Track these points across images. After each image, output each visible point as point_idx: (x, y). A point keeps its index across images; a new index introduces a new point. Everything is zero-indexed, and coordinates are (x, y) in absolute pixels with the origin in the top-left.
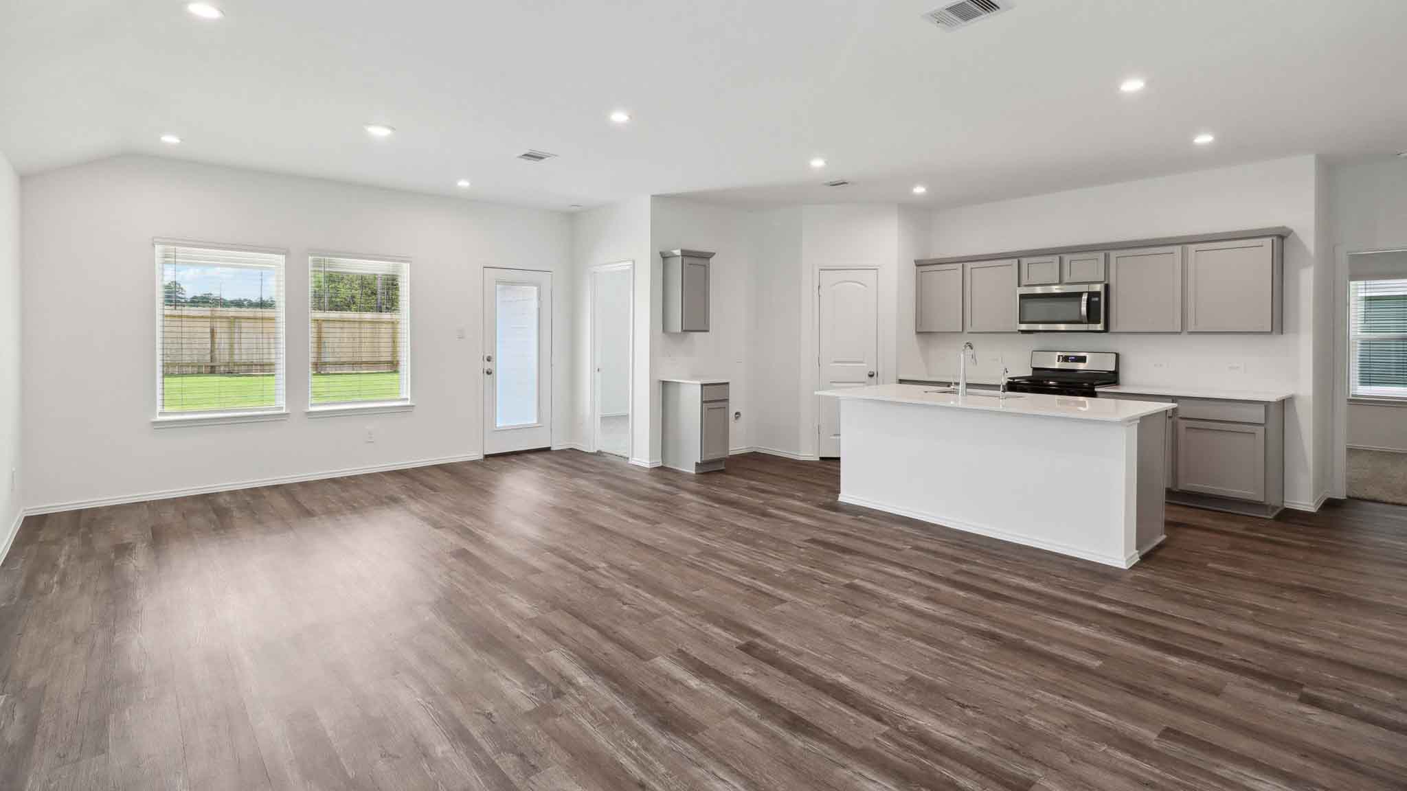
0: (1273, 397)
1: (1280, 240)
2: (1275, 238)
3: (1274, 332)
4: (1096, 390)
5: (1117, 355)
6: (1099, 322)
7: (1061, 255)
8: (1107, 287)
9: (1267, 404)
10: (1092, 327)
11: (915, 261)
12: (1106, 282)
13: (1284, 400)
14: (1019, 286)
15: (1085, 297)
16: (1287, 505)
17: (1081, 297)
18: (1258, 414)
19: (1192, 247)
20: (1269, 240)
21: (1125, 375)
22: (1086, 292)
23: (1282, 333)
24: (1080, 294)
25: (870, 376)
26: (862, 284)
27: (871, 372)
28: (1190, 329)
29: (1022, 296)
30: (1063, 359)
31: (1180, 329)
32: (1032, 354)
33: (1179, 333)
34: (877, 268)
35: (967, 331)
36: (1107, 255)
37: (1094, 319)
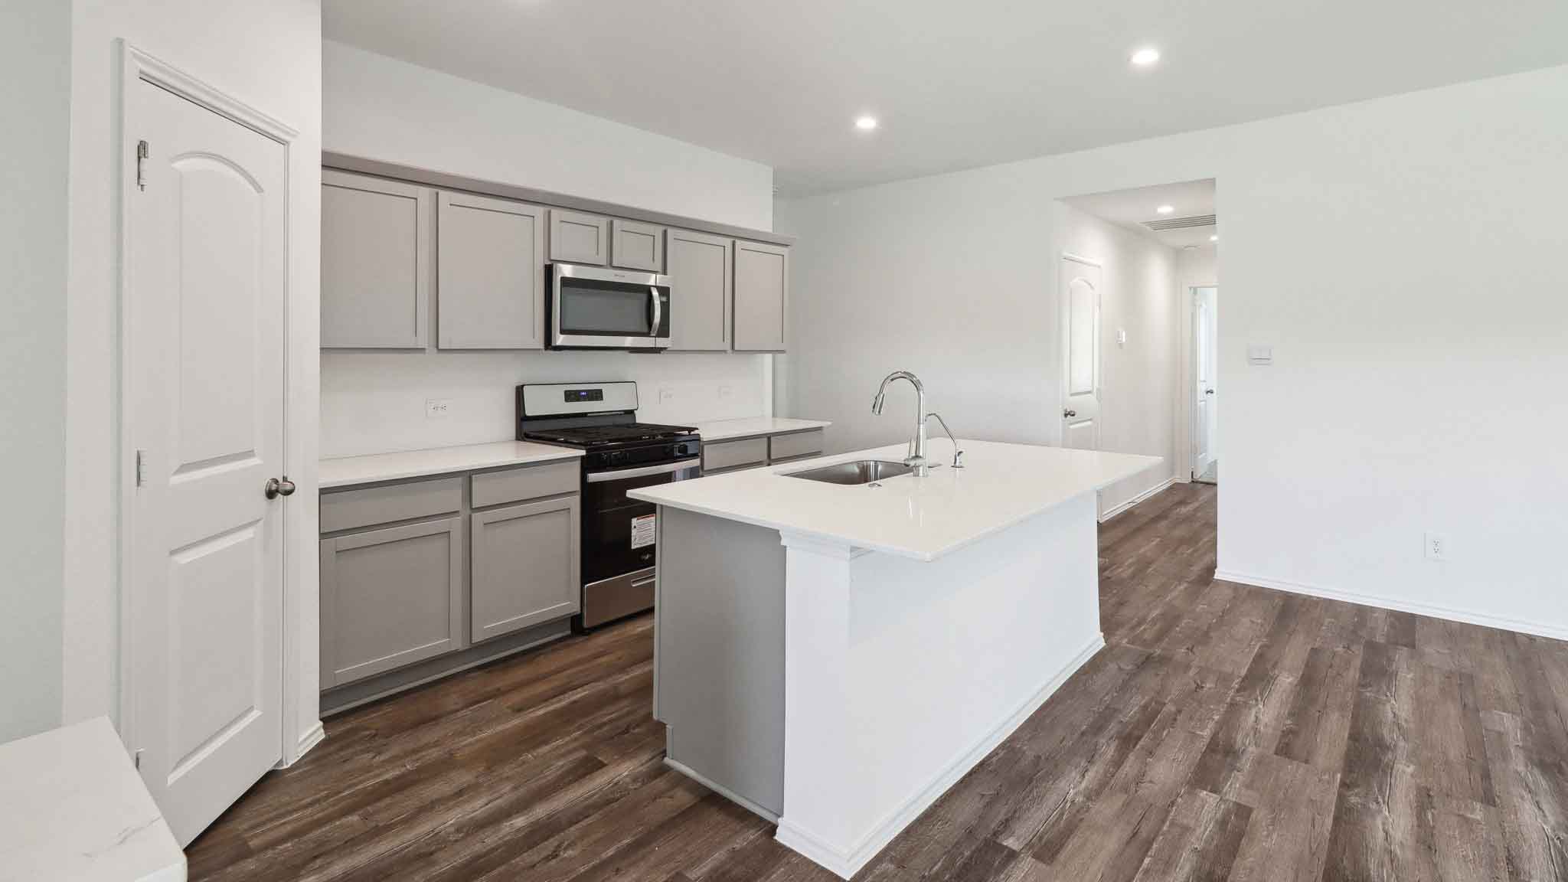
5: (635, 385)
6: (668, 336)
7: (612, 219)
10: (661, 342)
17: (651, 294)
19: (740, 244)
20: (786, 251)
22: (655, 286)
25: (271, 494)
26: (253, 182)
27: (276, 481)
28: (736, 348)
29: (566, 281)
30: (571, 396)
31: (727, 346)
32: (519, 391)
33: (725, 351)
34: (287, 138)
35: (440, 347)
36: (665, 233)
37: (664, 332)
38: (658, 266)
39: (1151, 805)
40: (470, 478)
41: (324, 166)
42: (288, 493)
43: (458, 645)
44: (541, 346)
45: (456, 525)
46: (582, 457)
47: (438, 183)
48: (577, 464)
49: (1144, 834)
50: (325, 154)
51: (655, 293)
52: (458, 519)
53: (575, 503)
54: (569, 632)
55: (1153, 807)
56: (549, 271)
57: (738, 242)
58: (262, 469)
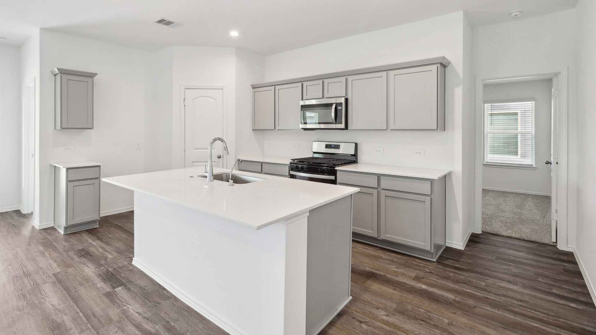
0: (435, 176)
1: (443, 69)
2: (439, 65)
3: (438, 129)
4: (336, 168)
5: (356, 145)
6: (342, 123)
7: (324, 80)
8: (347, 100)
9: (432, 181)
10: (338, 126)
11: (252, 85)
12: (347, 97)
13: (445, 176)
14: (302, 100)
15: (334, 107)
16: (448, 245)
17: (332, 106)
18: (426, 188)
19: (392, 73)
20: (435, 67)
21: (361, 157)
22: (335, 103)
23: (445, 130)
24: (330, 105)
25: (218, 158)
26: (214, 99)
28: (390, 128)
30: (328, 146)
34: (223, 88)
35: (276, 129)
36: (347, 79)
38: (344, 94)
39: (103, 326)
40: (262, 164)
48: (288, 167)
49: (92, 318)
55: (102, 326)
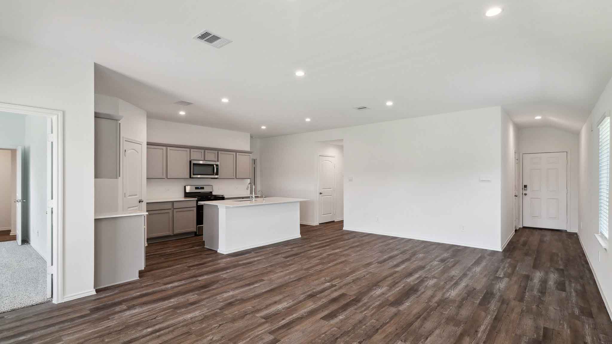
7: (205, 150)
10: (216, 176)
20: (251, 154)
22: (215, 164)
25: (140, 202)
26: (137, 152)
27: (140, 200)
28: (237, 177)
29: (194, 164)
30: (197, 188)
31: (235, 177)
32: (185, 187)
33: (234, 179)
34: (142, 143)
35: (168, 178)
36: (218, 153)
37: (217, 174)
38: (216, 160)
40: (173, 203)
41: (147, 145)
42: (142, 202)
43: (171, 234)
44: (189, 177)
45: (170, 211)
46: (197, 200)
47: (166, 146)
48: (196, 201)
50: (147, 143)
51: (215, 166)
52: (171, 210)
53: (195, 209)
54: (194, 236)
56: (190, 162)
57: (237, 154)
58: (138, 198)
